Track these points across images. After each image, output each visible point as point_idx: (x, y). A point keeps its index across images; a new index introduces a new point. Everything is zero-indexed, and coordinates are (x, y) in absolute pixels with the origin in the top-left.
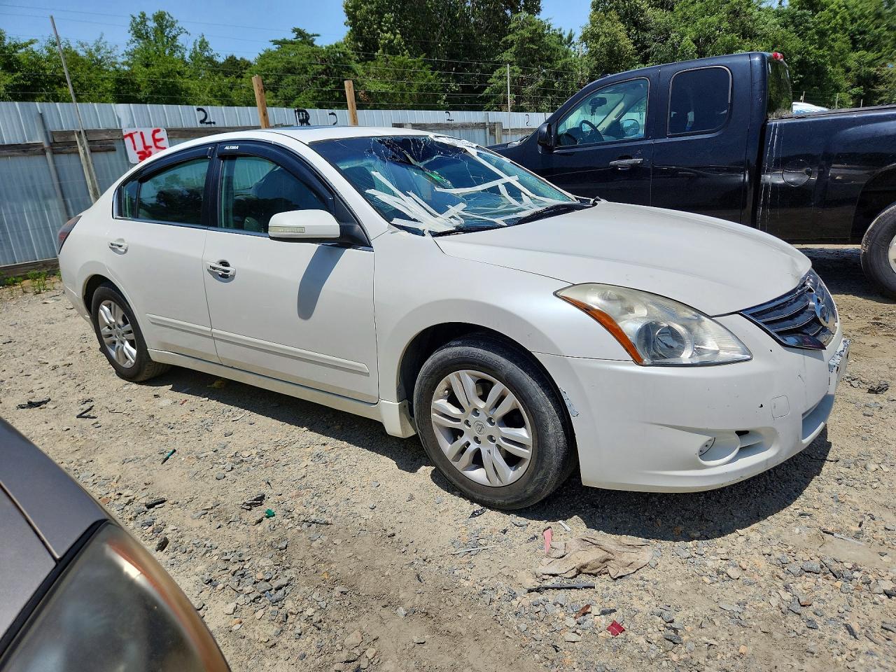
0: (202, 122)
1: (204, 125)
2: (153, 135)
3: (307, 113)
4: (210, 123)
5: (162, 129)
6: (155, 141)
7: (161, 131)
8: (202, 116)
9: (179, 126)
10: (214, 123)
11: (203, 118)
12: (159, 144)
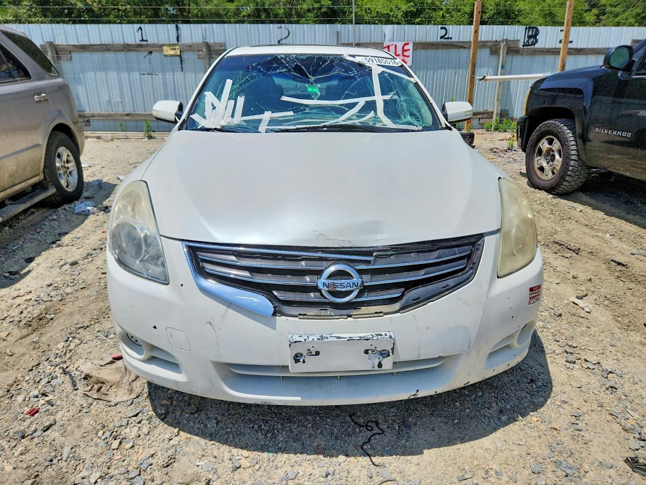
0: (441, 38)
1: (443, 40)
2: (403, 47)
3: (537, 30)
4: (448, 38)
5: (410, 43)
6: (404, 51)
7: (410, 44)
8: (443, 32)
9: (424, 41)
10: (451, 38)
11: (443, 34)
12: (406, 53)
